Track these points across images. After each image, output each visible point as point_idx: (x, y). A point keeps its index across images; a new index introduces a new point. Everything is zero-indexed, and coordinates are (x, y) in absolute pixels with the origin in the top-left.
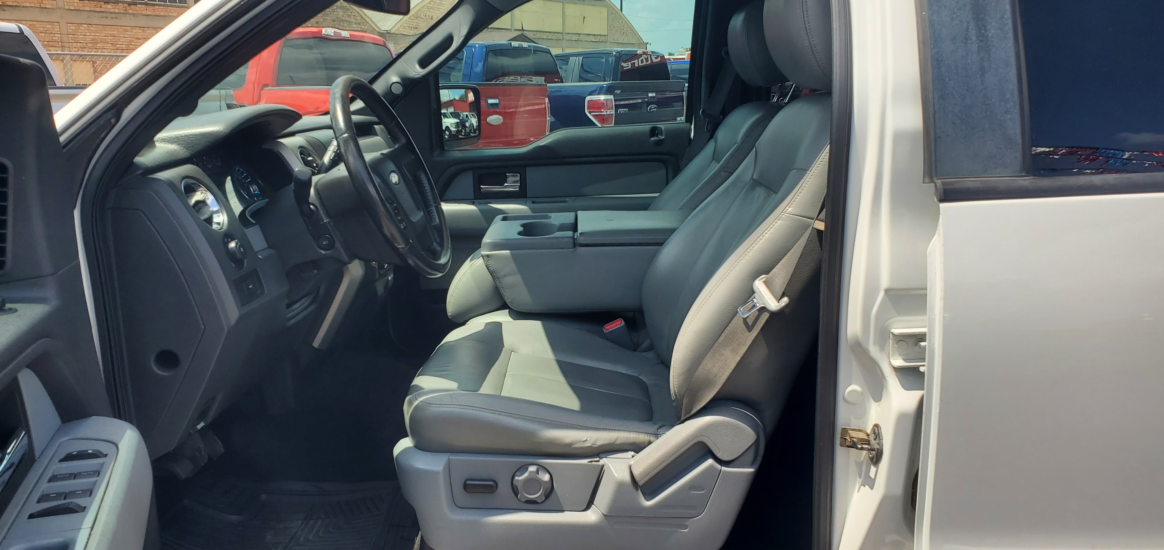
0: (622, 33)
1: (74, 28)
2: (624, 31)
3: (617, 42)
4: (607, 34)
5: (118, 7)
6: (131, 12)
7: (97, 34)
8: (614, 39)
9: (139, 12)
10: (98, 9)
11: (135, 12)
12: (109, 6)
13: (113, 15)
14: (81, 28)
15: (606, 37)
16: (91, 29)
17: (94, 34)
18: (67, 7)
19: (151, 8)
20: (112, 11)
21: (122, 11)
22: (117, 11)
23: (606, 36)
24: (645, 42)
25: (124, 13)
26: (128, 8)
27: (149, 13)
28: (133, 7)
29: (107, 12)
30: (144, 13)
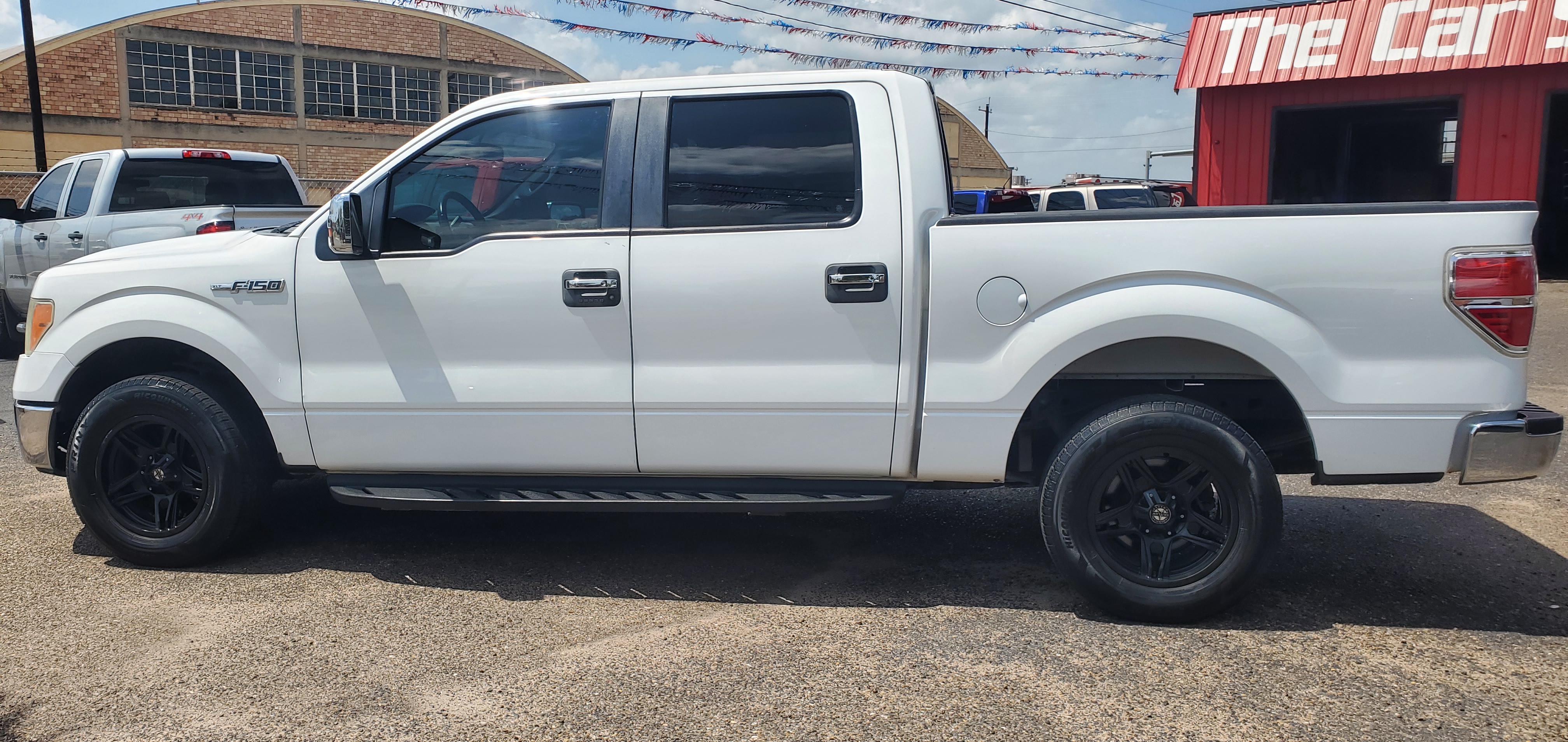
0: (979, 155)
1: (313, 151)
2: (981, 153)
3: (971, 167)
4: (957, 157)
5: (363, 126)
6: (376, 131)
7: (338, 158)
8: (967, 164)
9: (386, 132)
10: (341, 129)
11: (382, 132)
12: (354, 126)
13: (357, 136)
14: (321, 151)
15: (957, 161)
16: (332, 151)
17: (335, 158)
18: (308, 127)
19: (399, 127)
20: (356, 131)
21: (367, 131)
22: (361, 131)
23: (957, 159)
24: (1009, 166)
25: (369, 134)
26: (374, 128)
27: (397, 133)
28: (379, 126)
29: (351, 133)
30: (391, 132)
